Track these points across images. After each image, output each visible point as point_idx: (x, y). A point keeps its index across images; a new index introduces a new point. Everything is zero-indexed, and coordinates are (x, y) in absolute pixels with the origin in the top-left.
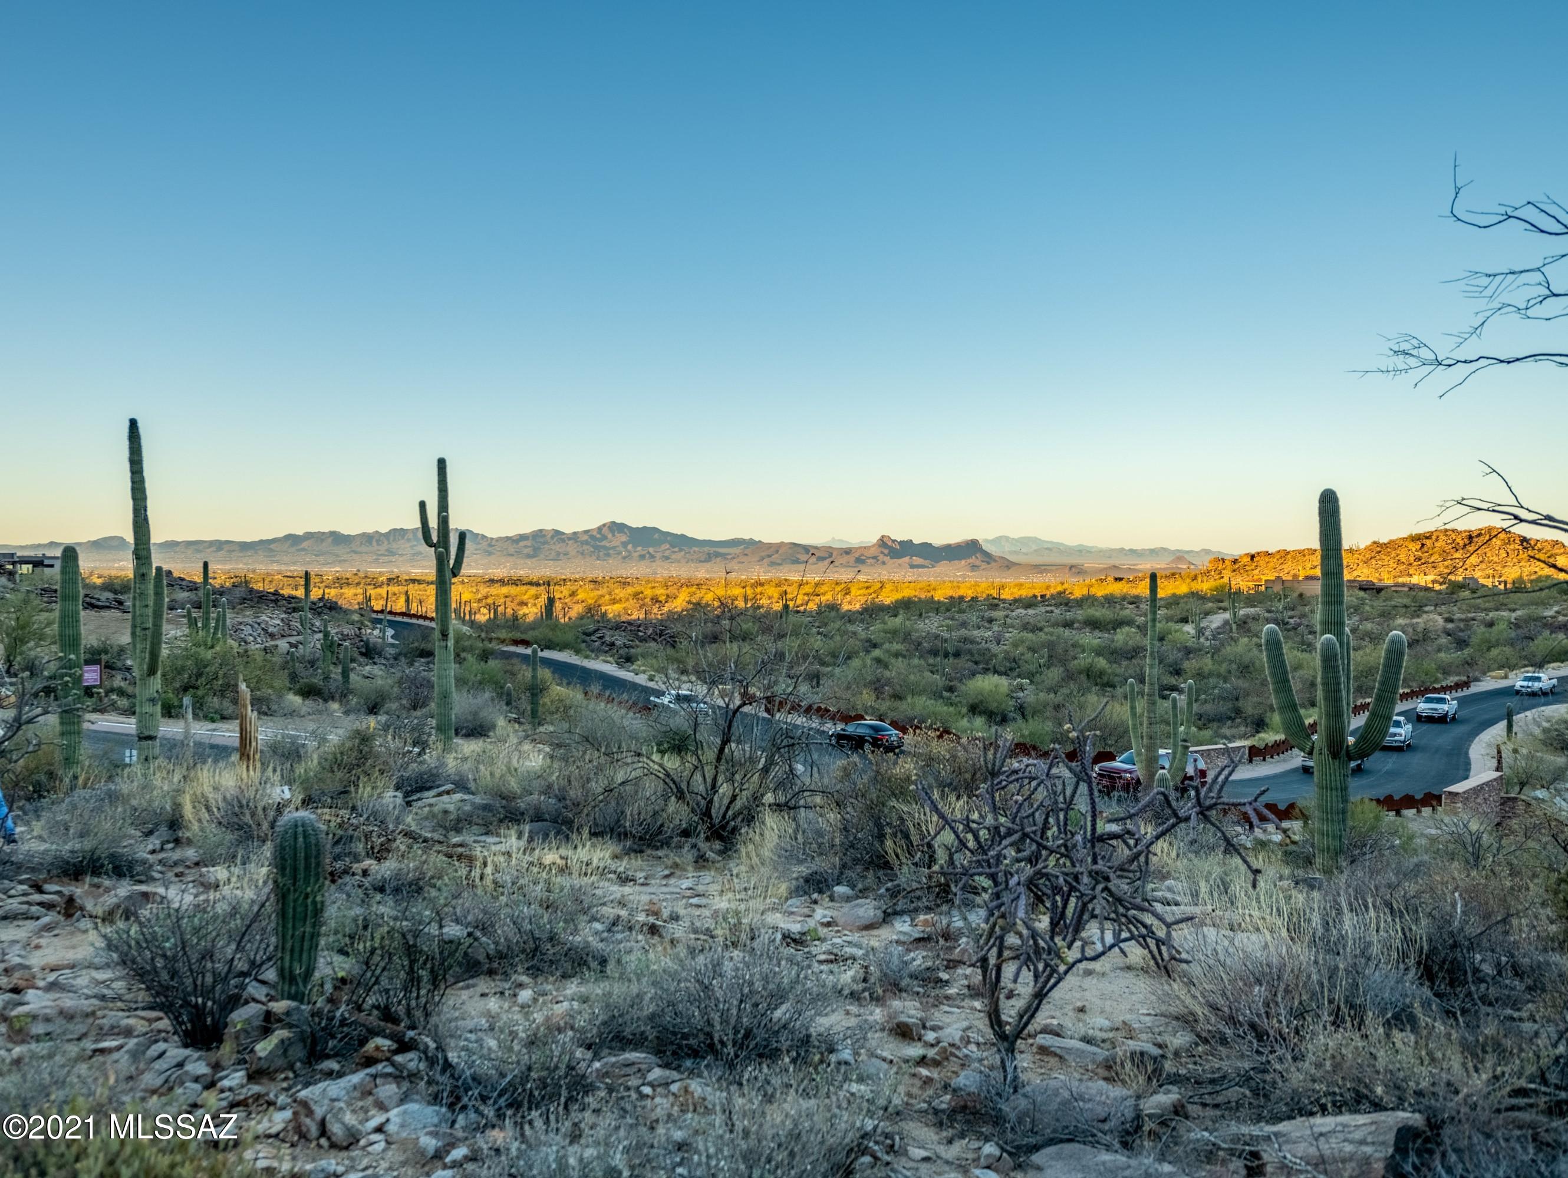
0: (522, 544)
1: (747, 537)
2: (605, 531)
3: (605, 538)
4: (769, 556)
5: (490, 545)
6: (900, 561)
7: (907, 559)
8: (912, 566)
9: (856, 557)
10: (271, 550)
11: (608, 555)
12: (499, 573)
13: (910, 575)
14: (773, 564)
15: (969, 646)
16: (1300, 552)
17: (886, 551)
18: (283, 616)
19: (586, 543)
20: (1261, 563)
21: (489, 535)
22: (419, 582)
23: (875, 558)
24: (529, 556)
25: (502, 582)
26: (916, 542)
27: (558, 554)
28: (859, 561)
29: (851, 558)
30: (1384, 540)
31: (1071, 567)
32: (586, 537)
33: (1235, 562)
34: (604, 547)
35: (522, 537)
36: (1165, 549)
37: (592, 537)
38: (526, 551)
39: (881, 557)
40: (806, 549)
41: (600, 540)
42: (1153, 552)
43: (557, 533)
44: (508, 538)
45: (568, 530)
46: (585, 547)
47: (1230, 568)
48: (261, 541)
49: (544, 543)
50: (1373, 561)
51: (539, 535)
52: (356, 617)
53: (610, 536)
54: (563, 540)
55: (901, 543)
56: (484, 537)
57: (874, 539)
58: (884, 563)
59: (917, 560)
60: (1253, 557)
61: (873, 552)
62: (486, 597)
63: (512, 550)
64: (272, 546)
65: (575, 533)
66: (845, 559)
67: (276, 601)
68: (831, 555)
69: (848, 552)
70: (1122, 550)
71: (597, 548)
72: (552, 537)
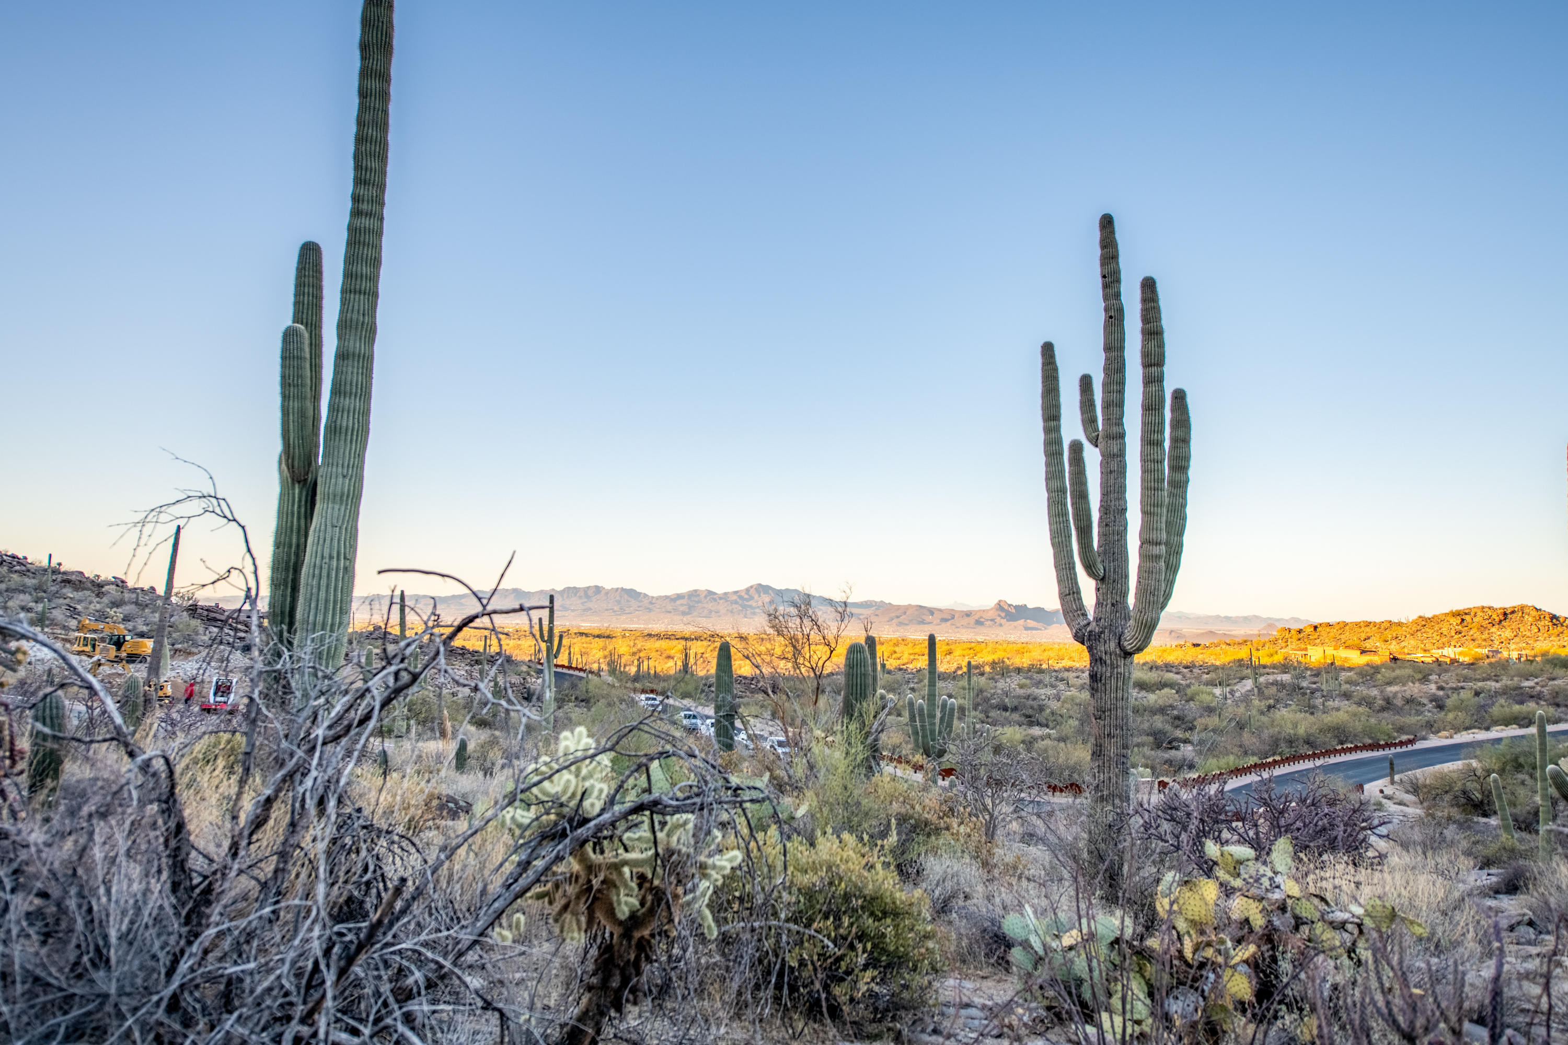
0: (678, 602)
1: (878, 599)
2: (752, 591)
3: (752, 598)
4: (898, 617)
5: (651, 603)
6: (1015, 623)
7: (1021, 622)
8: (1027, 629)
9: (976, 619)
10: (462, 604)
11: (754, 614)
12: (658, 627)
13: (1025, 636)
14: (901, 624)
15: (1031, 702)
16: (1357, 624)
17: (1003, 615)
18: (467, 668)
19: (736, 602)
20: (1323, 633)
21: (650, 594)
22: (587, 635)
23: (992, 620)
24: (684, 614)
25: (658, 636)
26: (1030, 606)
27: (711, 611)
28: (979, 623)
29: (971, 620)
30: (1429, 615)
31: (1171, 632)
32: (735, 597)
33: (1300, 631)
34: (751, 606)
35: (679, 597)
36: (1257, 617)
37: (741, 597)
38: (682, 609)
39: (998, 620)
40: (931, 611)
41: (747, 600)
42: (1246, 619)
43: (710, 593)
44: (667, 597)
45: (720, 590)
46: (734, 606)
47: (1296, 636)
48: (454, 597)
49: (699, 602)
50: (1419, 634)
51: (694, 594)
52: (524, 668)
53: (756, 597)
54: (715, 600)
55: (1016, 607)
56: (646, 595)
57: (991, 603)
58: (1001, 625)
59: (1031, 623)
60: (1315, 628)
61: (991, 615)
62: (640, 651)
63: (669, 608)
64: (463, 601)
65: (726, 594)
66: (966, 621)
67: (463, 654)
68: (953, 618)
69: (968, 614)
70: (1218, 617)
71: (745, 607)
72: (706, 597)
